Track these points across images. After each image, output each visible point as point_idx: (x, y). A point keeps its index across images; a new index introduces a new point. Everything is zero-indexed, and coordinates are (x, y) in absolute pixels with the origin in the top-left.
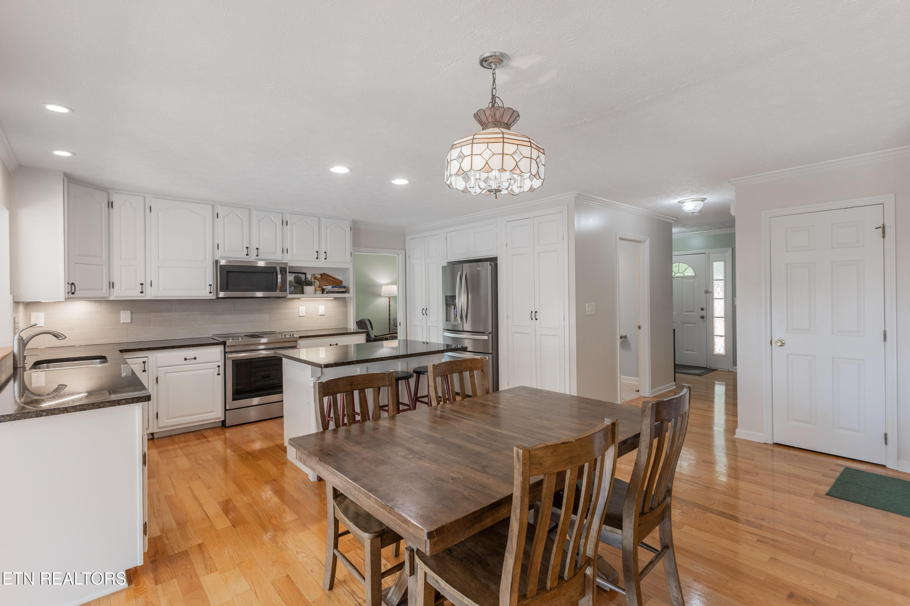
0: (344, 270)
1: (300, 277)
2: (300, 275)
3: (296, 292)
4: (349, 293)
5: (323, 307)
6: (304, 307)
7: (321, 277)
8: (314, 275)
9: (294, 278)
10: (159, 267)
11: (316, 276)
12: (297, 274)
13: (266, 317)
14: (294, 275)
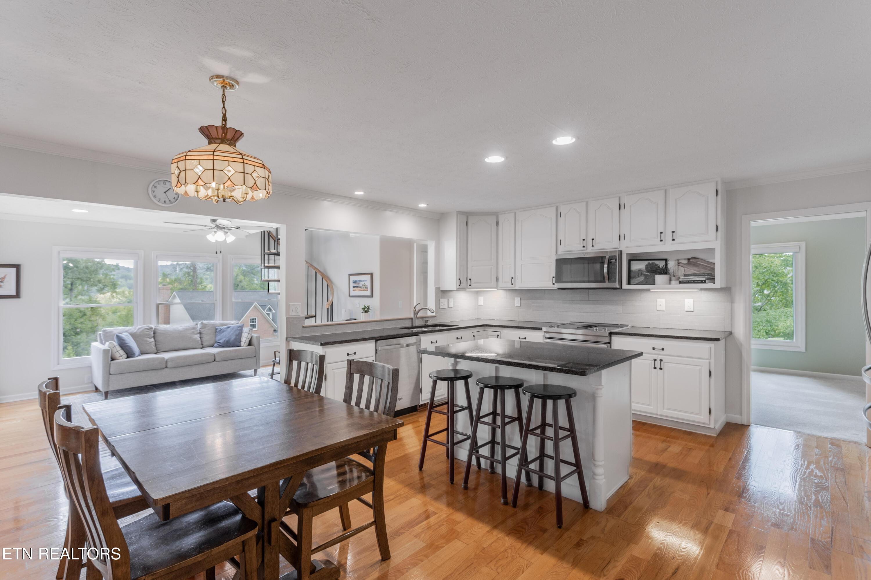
0: (712, 251)
1: (656, 265)
2: (657, 262)
3: (646, 282)
4: (714, 283)
5: (691, 301)
6: (664, 300)
7: (688, 262)
8: (678, 260)
9: (647, 266)
10: (522, 264)
11: (680, 261)
12: (651, 262)
13: (619, 309)
14: (646, 262)
